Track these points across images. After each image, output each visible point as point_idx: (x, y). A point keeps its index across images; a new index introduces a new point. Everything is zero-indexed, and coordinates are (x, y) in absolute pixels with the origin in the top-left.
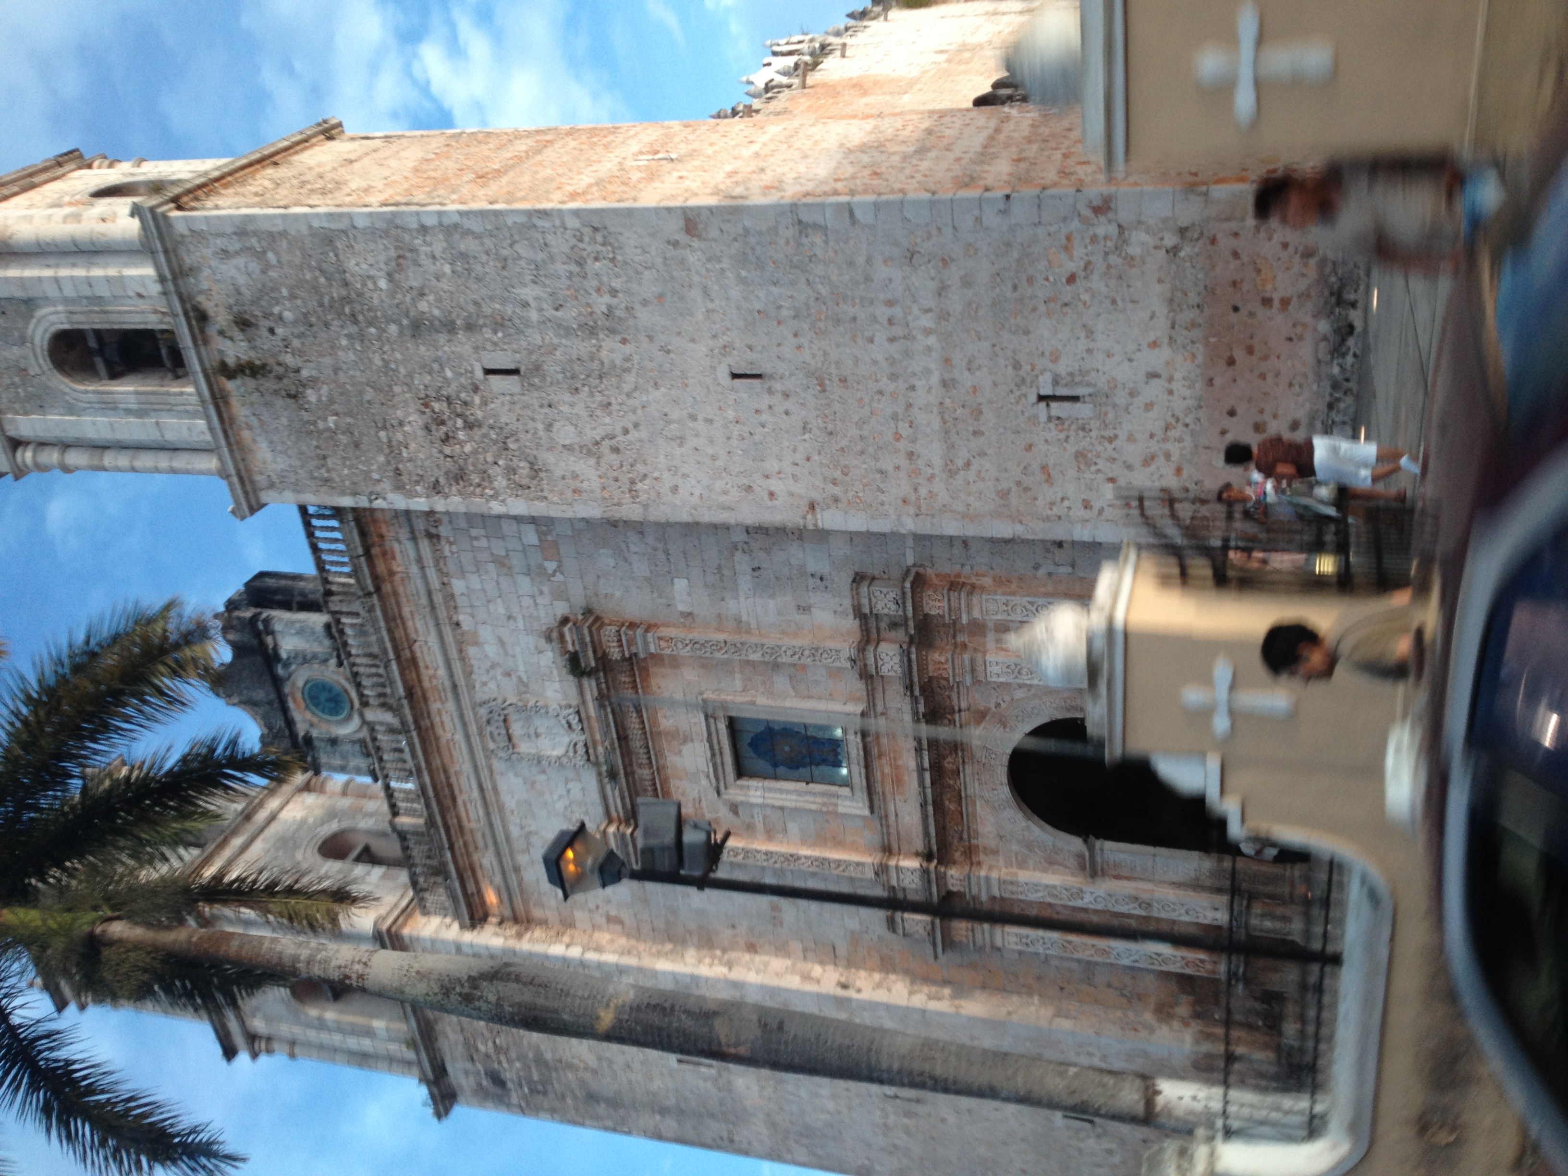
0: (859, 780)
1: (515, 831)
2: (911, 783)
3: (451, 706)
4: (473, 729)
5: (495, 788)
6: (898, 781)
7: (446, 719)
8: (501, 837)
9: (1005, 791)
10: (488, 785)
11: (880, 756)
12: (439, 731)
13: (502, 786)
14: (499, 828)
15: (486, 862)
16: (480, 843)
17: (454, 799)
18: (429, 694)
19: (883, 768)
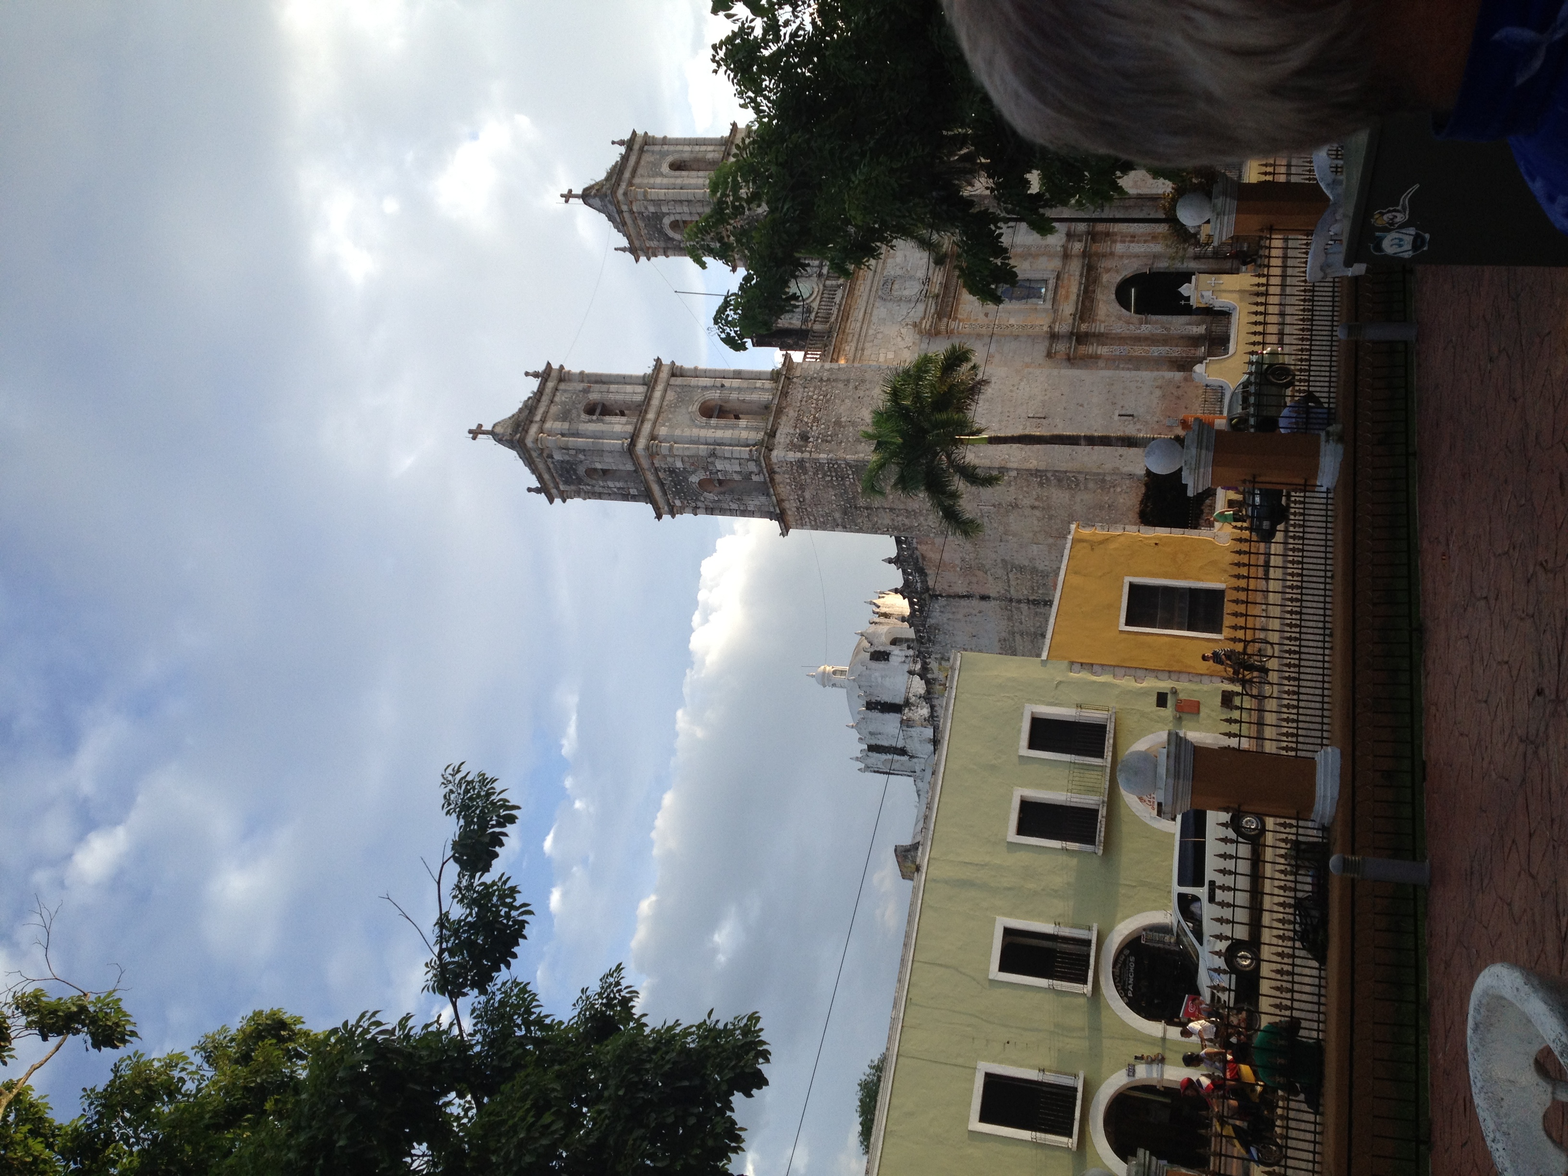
0: (1050, 295)
1: (871, 332)
2: (1073, 297)
3: (869, 282)
4: (874, 289)
5: (871, 314)
6: (1067, 297)
7: (862, 288)
8: (863, 334)
9: (1113, 296)
10: (869, 311)
11: (1063, 287)
12: (856, 292)
13: (875, 312)
14: (864, 330)
15: (847, 348)
16: (849, 339)
17: (847, 320)
18: (860, 278)
19: (1062, 292)
